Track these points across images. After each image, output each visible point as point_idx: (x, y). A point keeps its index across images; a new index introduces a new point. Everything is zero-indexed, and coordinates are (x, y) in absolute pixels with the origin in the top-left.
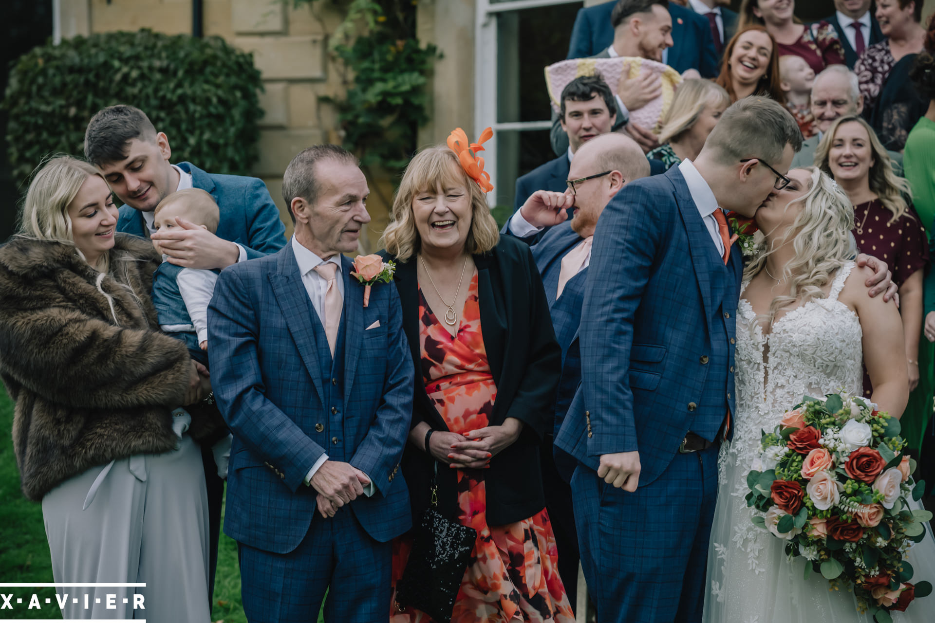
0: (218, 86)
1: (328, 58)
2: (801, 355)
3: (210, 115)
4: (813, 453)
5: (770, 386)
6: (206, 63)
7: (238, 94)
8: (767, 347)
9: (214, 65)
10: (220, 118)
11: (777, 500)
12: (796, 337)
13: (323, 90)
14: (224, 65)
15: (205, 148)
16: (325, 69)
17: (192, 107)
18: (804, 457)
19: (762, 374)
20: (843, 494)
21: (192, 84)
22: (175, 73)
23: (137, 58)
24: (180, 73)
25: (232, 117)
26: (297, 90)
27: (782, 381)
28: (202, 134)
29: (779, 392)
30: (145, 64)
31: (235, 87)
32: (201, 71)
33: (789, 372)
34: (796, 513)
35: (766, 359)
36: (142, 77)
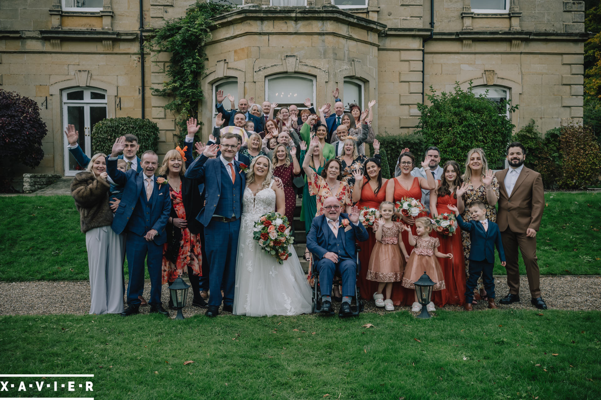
0: (147, 132)
1: (176, 124)
2: (263, 201)
3: (145, 139)
4: (270, 226)
5: (255, 208)
6: (144, 126)
7: (152, 134)
8: (255, 199)
9: (146, 126)
10: (147, 140)
11: (262, 238)
12: (262, 197)
13: (175, 133)
14: (149, 126)
15: (143, 147)
16: (175, 128)
17: (140, 137)
18: (268, 228)
19: (253, 205)
20: (278, 235)
21: (140, 131)
22: (136, 128)
23: (126, 124)
24: (137, 128)
25: (150, 139)
26: (168, 132)
27: (258, 207)
28: (142, 143)
29: (257, 209)
30: (128, 126)
31: (152, 132)
32: (142, 128)
33: (260, 205)
34: (267, 240)
35: (254, 202)
36: (127, 129)
